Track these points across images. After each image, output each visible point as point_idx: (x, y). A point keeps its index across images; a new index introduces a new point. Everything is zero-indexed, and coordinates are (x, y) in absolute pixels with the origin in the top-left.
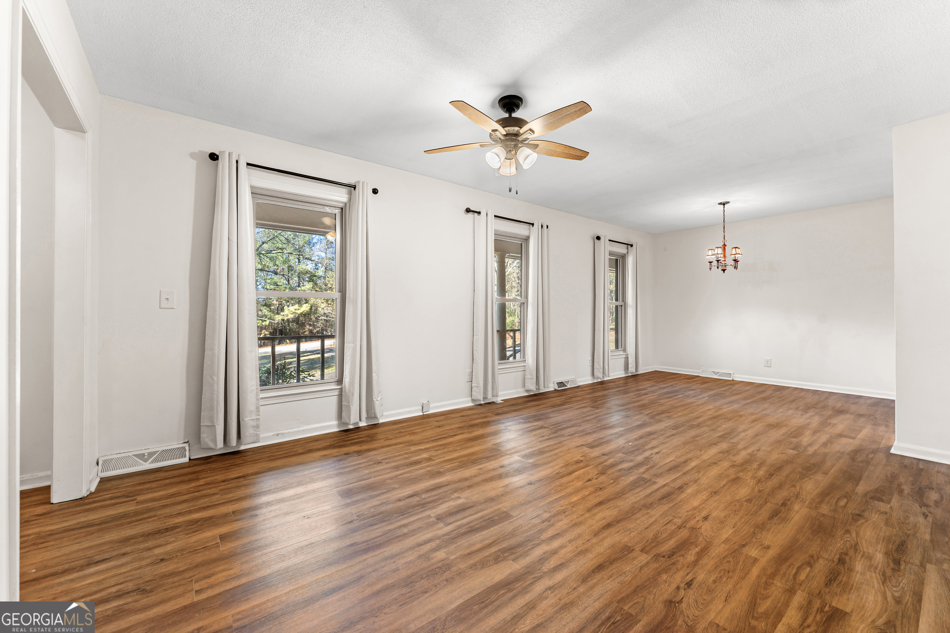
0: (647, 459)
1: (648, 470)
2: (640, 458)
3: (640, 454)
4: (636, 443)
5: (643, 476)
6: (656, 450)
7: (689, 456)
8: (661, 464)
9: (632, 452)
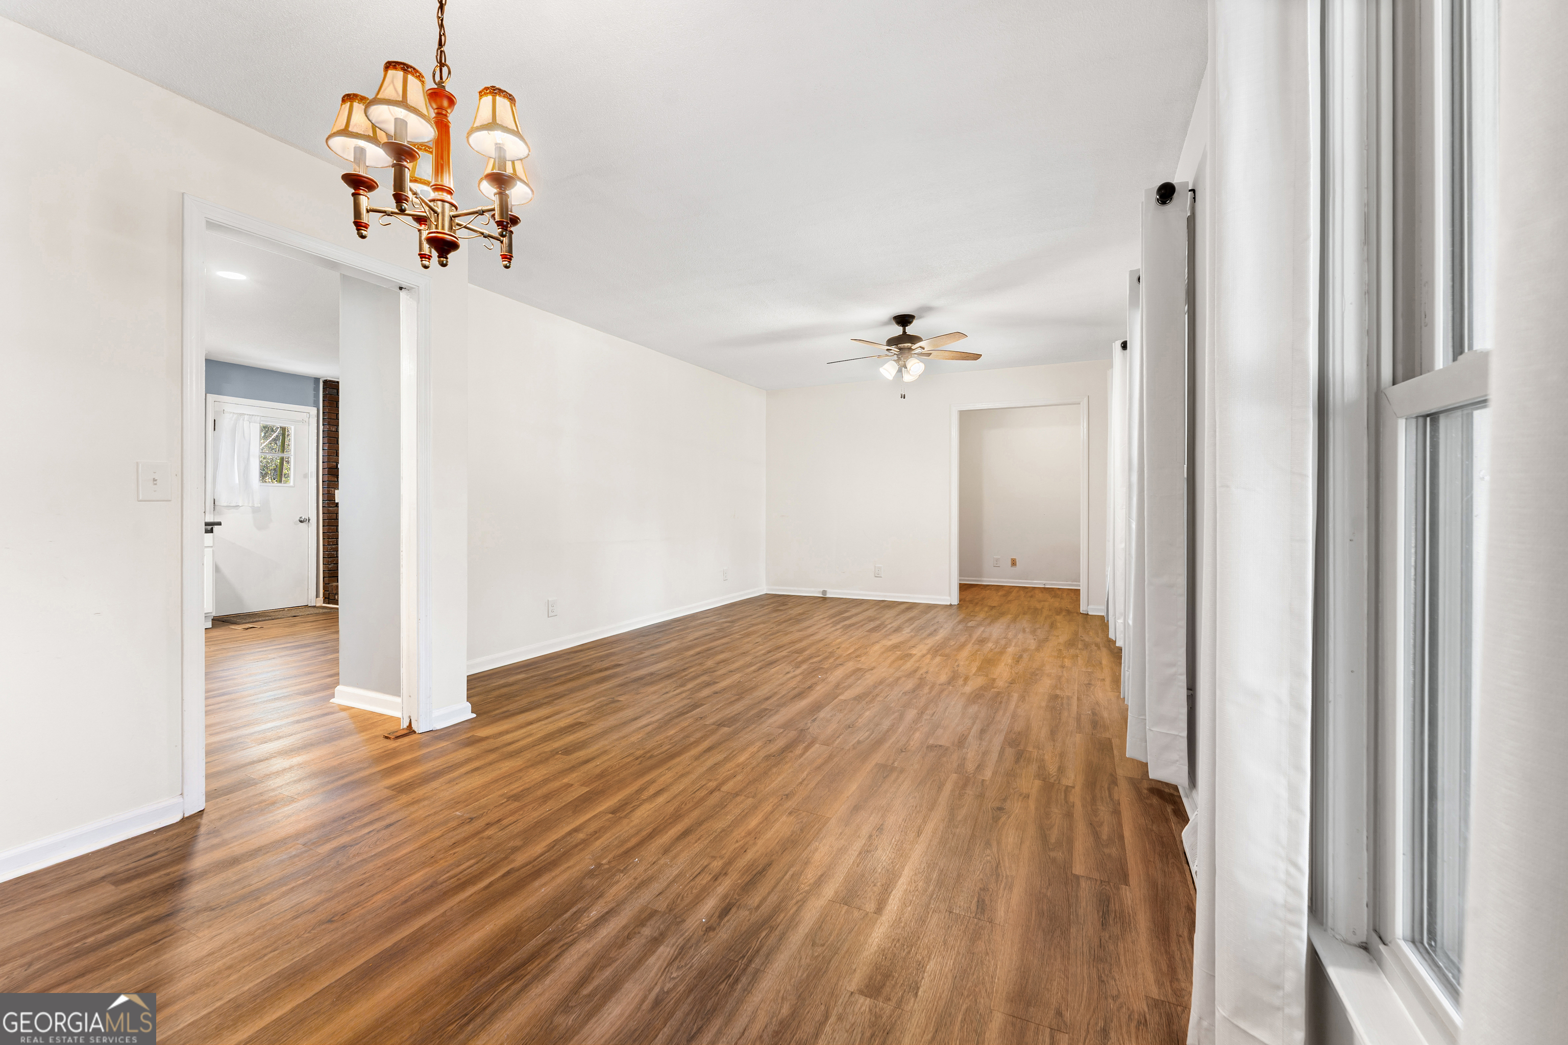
0: (798, 666)
1: (796, 659)
2: (804, 667)
3: (805, 670)
4: (814, 680)
5: (798, 655)
6: (789, 676)
7: (754, 675)
8: (785, 663)
9: (814, 670)
